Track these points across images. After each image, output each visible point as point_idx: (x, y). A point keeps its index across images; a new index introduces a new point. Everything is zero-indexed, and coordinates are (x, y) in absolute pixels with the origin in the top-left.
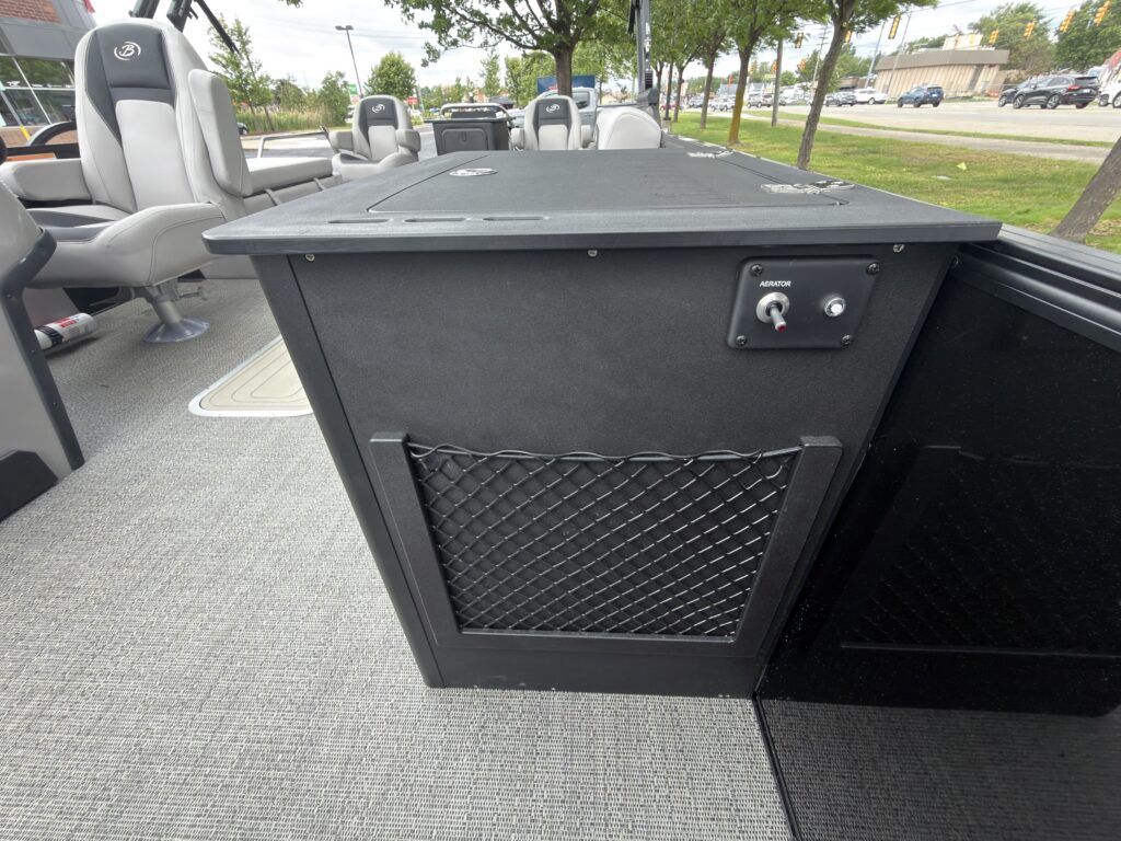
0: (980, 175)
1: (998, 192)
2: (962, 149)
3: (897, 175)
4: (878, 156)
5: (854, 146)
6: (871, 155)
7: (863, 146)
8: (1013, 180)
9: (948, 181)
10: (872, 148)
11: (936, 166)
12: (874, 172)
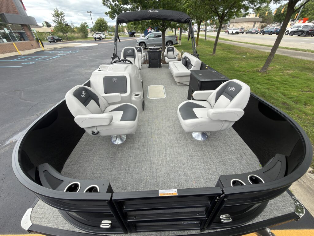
0: (252, 56)
2: (248, 49)
4: (230, 50)
5: (225, 47)
9: (245, 57)
10: (229, 48)
11: (242, 53)
12: (229, 55)
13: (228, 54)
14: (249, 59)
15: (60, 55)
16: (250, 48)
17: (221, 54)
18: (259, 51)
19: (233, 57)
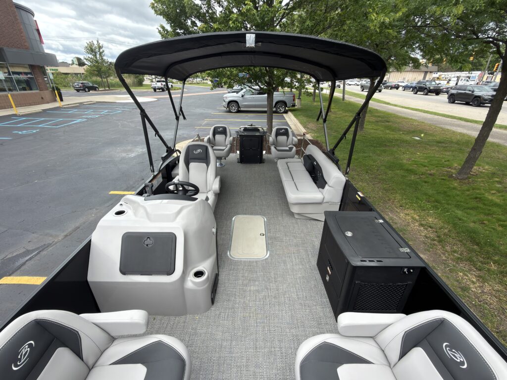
0: (431, 138)
1: (437, 149)
2: (423, 123)
3: (399, 136)
4: (390, 124)
6: (387, 123)
7: (383, 117)
8: (443, 143)
9: (419, 140)
10: (387, 120)
11: (414, 132)
12: (389, 134)
13: (388, 131)
14: (428, 145)
15: (87, 118)
16: (426, 122)
17: (373, 131)
18: (443, 130)
19: (397, 140)
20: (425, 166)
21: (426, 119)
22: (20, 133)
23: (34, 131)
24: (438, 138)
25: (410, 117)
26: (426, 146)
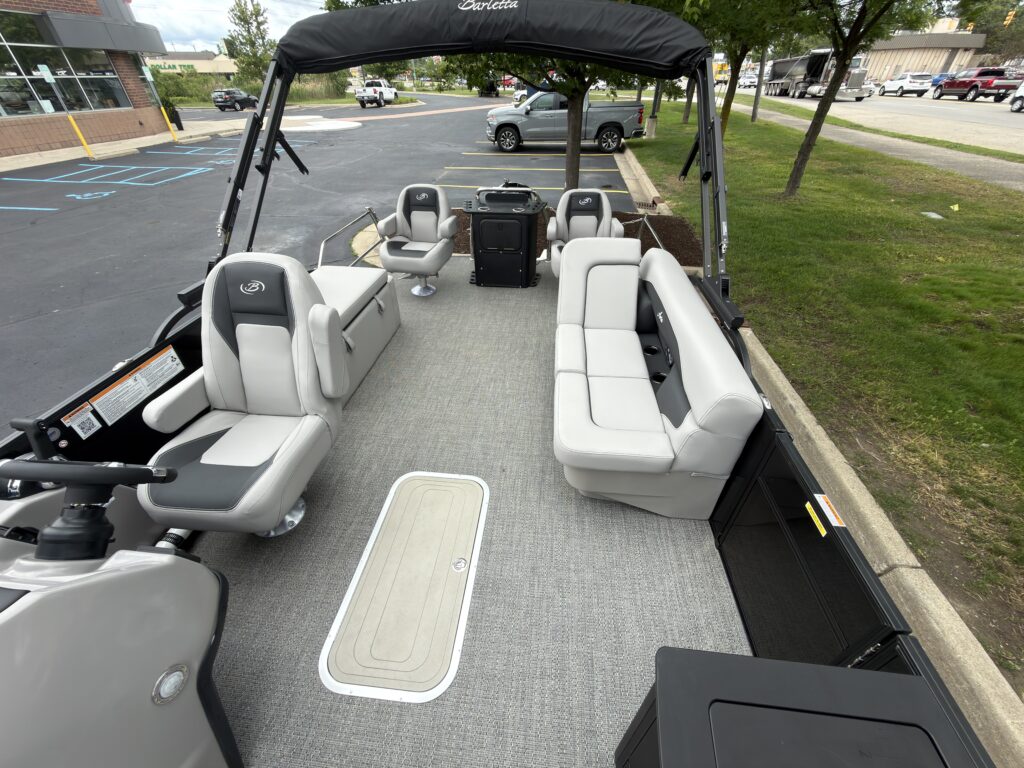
0: (972, 215)
1: (993, 247)
2: (949, 174)
3: (887, 209)
4: (864, 177)
5: (837, 160)
6: (856, 176)
7: (847, 160)
8: (1007, 229)
9: (939, 221)
11: (925, 199)
13: (858, 197)
14: (965, 234)
19: (882, 219)
20: (961, 298)
21: (956, 164)
22: (79, 197)
23: (106, 194)
24: (991, 216)
25: (916, 161)
26: (961, 237)
